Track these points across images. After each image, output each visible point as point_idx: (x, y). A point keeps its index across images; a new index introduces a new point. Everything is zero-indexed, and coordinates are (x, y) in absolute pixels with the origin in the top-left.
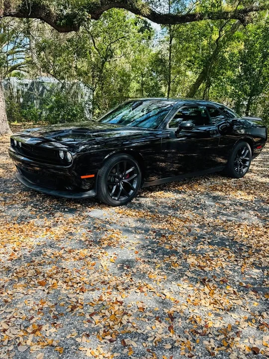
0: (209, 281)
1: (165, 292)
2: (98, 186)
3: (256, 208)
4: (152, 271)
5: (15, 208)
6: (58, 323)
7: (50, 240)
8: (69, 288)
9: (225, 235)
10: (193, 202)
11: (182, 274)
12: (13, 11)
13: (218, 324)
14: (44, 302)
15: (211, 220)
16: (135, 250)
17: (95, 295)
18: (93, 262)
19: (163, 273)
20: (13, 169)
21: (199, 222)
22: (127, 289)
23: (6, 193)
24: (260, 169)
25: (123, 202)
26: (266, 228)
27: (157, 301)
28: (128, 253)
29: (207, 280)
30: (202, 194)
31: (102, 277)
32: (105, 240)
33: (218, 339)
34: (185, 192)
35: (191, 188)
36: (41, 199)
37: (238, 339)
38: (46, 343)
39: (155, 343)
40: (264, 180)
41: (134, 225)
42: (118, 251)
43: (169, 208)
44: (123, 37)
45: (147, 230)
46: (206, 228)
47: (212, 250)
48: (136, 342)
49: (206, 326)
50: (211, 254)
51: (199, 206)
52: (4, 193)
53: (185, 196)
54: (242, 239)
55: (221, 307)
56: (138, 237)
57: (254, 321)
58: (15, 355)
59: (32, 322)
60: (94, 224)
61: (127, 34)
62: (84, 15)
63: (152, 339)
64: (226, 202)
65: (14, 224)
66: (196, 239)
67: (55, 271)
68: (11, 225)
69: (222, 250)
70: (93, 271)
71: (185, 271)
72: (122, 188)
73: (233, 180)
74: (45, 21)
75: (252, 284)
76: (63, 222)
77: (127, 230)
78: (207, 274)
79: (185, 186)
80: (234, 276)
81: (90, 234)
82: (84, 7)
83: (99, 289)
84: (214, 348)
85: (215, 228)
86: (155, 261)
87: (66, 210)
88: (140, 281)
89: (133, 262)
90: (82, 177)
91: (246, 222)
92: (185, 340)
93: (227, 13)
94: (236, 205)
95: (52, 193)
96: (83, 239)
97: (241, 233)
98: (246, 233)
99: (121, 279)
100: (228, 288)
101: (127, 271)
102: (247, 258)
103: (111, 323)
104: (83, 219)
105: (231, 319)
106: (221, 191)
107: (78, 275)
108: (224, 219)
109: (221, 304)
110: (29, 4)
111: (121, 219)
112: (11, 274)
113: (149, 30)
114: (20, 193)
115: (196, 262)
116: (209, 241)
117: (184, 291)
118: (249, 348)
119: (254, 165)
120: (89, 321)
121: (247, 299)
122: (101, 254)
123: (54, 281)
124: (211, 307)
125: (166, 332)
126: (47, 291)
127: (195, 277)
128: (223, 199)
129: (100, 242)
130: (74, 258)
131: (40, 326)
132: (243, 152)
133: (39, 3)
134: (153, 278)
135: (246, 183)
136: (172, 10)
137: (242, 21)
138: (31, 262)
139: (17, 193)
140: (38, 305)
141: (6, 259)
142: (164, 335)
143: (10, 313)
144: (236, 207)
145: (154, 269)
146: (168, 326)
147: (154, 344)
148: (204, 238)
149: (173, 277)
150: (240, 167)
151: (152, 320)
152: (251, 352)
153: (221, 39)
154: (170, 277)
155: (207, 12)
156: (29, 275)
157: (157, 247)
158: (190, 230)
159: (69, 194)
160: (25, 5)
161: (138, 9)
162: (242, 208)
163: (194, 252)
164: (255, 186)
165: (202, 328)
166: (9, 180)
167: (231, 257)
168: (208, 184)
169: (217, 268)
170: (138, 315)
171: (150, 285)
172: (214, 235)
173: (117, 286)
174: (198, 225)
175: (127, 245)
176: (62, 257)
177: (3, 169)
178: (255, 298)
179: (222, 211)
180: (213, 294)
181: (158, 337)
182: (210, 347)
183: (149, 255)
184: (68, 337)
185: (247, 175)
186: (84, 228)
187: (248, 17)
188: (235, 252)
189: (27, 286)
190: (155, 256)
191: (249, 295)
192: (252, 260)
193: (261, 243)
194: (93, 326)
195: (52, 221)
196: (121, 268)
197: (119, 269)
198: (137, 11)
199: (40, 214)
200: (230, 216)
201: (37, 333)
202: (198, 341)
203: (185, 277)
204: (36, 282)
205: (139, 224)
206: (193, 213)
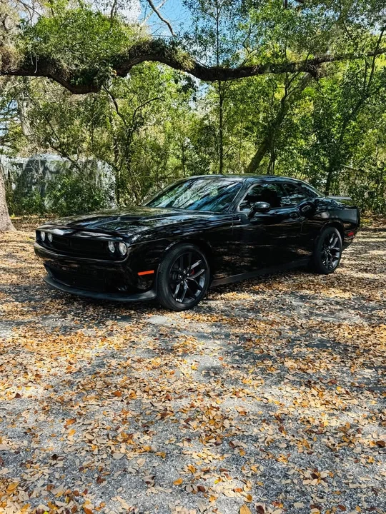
0: (315, 383)
1: (265, 396)
2: (158, 285)
3: (356, 307)
4: (245, 376)
5: (51, 318)
6: (150, 430)
7: (110, 351)
8: (151, 397)
9: (325, 337)
10: (276, 303)
11: (281, 378)
12: (14, 68)
13: (335, 423)
14: (127, 412)
15: (304, 321)
16: (219, 356)
17: (184, 403)
18: (171, 370)
19: (259, 377)
20: (30, 274)
21: (289, 325)
22: (219, 395)
23: (32, 302)
24: (354, 262)
25: (188, 305)
26: (373, 327)
27: (259, 406)
28: (211, 359)
29: (312, 382)
30: (286, 293)
31: (187, 385)
32: (178, 347)
33: (337, 436)
34: (263, 292)
35: (270, 287)
36: (81, 306)
37: (360, 435)
38: (143, 450)
39: (268, 443)
40: (360, 275)
41: (210, 331)
42: (198, 358)
43: (248, 311)
44: (155, 99)
45: (227, 336)
46: (299, 330)
47: (312, 353)
48: (245, 443)
49: (322, 426)
50: (312, 356)
51: (285, 307)
52: (29, 302)
53: (264, 296)
54: (346, 339)
55: (334, 407)
56: (218, 342)
57: (374, 419)
58: (112, 463)
59: (119, 431)
60: (159, 331)
61: (161, 95)
62: (107, 71)
63: (263, 439)
64: (317, 301)
65: (58, 335)
66: (290, 342)
67: (128, 382)
68: (55, 337)
69: (324, 351)
70: (174, 380)
71: (284, 375)
72: (186, 287)
73: (321, 276)
74: (54, 79)
75: (366, 384)
76: (119, 330)
77: (202, 336)
78: (311, 377)
79: (261, 286)
80: (343, 378)
81: (157, 341)
82: (106, 60)
83: (187, 397)
84: (334, 445)
85: (310, 329)
86: (246, 366)
87: (118, 317)
88: (234, 387)
89: (219, 369)
90: (140, 274)
91: (346, 322)
92: (301, 439)
93: (294, 64)
94: (331, 304)
95: (99, 296)
96: (151, 348)
97: (344, 334)
98: (349, 333)
99: (210, 385)
100: (339, 389)
101: (215, 378)
102: (355, 358)
103: (212, 428)
104: (144, 326)
105: (348, 418)
106: (309, 289)
107: (157, 384)
108: (320, 320)
109: (335, 404)
110: (34, 58)
111: (191, 324)
112: (75, 388)
113: (194, 89)
114: (51, 301)
115: (296, 366)
116: (307, 343)
117: (288, 394)
118: (373, 443)
119: (344, 258)
120: (185, 427)
121: (362, 398)
122: (178, 362)
123: (131, 391)
124: (323, 408)
125: (277, 433)
126: (125, 401)
127: (298, 380)
128: (314, 298)
129: (172, 350)
130: (147, 367)
131: (131, 436)
132: (332, 240)
133: (48, 56)
134: (248, 383)
135: (338, 279)
136: (221, 61)
137: (314, 74)
138: (95, 374)
139: (47, 302)
140: (120, 416)
141: (62, 373)
142: (275, 436)
143: (90, 424)
144: (331, 307)
145: (248, 374)
146: (278, 427)
147: (267, 445)
148: (299, 340)
149: (272, 381)
150: (329, 260)
151: (259, 423)
152: (376, 446)
153: (287, 98)
154: (268, 382)
155: (268, 63)
156: (98, 387)
157: (245, 352)
158: (280, 333)
159: (122, 297)
160: (29, 59)
161: (178, 63)
162: (338, 307)
163: (290, 355)
164: (350, 282)
165: (317, 427)
166: (30, 287)
167: (336, 358)
168: (291, 282)
169: (321, 370)
170: (241, 419)
171: (246, 390)
172: (311, 337)
173: (208, 392)
174: (288, 327)
175: (207, 351)
176: (131, 367)
177: (17, 274)
178: (371, 396)
179: (315, 311)
180: (322, 395)
181: (269, 438)
182: (330, 444)
183: (237, 361)
184: (167, 442)
185: (338, 270)
186: (148, 336)
187: (320, 69)
188: (340, 354)
189: (99, 398)
190: (245, 361)
191: (365, 395)
192: (361, 360)
193: (369, 343)
194: (191, 431)
195: (105, 330)
196: (208, 375)
197: (204, 376)
198: (176, 65)
199: (86, 324)
200: (326, 316)
201: (129, 441)
202: (315, 439)
203: (286, 381)
204: (110, 393)
205: (215, 329)
206: (280, 315)
